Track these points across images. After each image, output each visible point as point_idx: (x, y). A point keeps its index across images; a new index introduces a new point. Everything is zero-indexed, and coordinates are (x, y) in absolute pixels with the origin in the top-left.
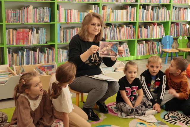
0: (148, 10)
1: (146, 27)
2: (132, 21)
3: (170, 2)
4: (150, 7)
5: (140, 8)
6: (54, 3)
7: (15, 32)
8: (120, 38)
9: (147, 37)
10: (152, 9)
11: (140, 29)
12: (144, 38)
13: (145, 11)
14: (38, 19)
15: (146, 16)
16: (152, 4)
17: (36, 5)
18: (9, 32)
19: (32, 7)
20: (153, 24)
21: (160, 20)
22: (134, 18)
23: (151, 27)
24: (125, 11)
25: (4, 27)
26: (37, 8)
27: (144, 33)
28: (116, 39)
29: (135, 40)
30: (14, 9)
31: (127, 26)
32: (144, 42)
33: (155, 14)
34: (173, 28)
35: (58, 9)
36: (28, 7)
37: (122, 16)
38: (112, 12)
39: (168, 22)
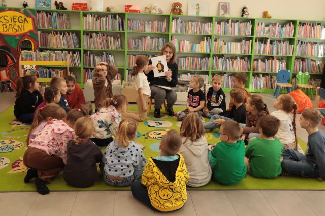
0: (265, 43)
1: (263, 61)
2: (247, 54)
3: (294, 36)
4: (269, 41)
5: (256, 41)
6: (168, 34)
7: (134, 57)
8: (233, 69)
9: (265, 70)
10: (271, 43)
11: (256, 62)
12: (260, 71)
13: (262, 44)
14: (153, 47)
15: (264, 50)
16: (270, 37)
17: (153, 36)
18: (130, 57)
19: (149, 37)
20: (273, 58)
21: (281, 54)
22: (249, 50)
23: (270, 61)
24: (239, 44)
25: (126, 53)
26: (153, 38)
27: (261, 67)
28: (228, 70)
29: (249, 73)
30: (135, 39)
31: (240, 58)
32: (261, 75)
33: (275, 48)
34: (298, 63)
35: (171, 40)
36: (145, 37)
37: (236, 49)
38: (225, 44)
39: (292, 57)
